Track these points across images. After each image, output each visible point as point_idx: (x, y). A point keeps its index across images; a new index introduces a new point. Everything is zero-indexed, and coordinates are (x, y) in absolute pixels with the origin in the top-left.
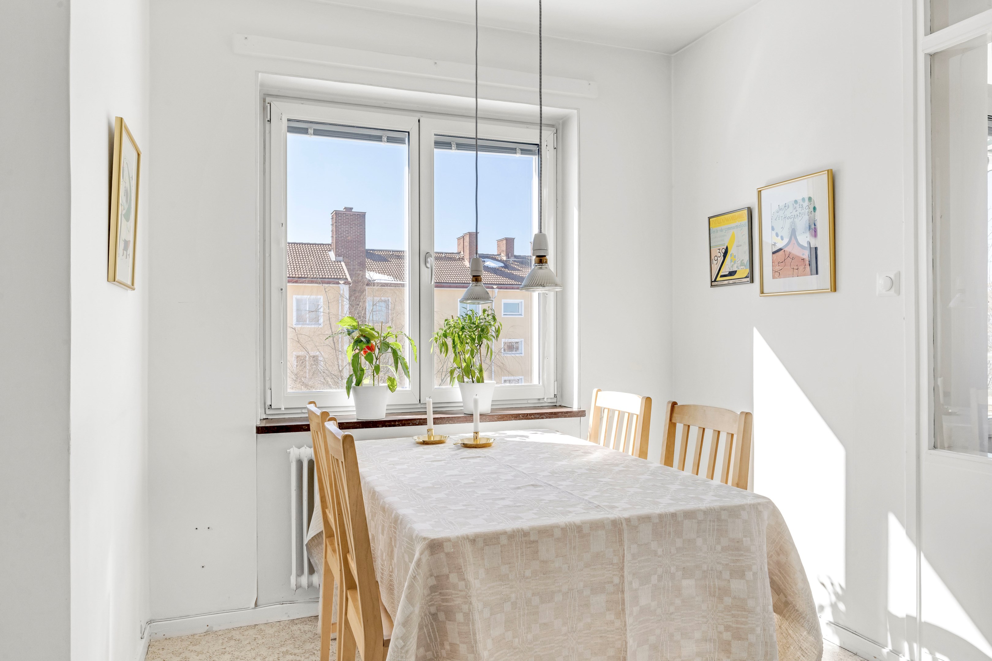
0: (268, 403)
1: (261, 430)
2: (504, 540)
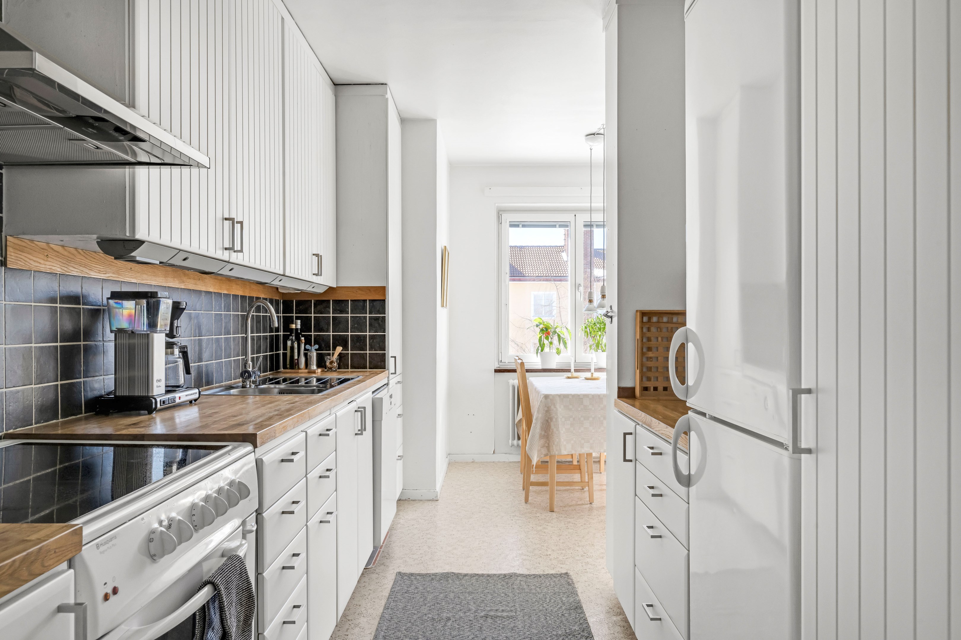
0: (500, 360)
1: (496, 371)
2: (570, 397)
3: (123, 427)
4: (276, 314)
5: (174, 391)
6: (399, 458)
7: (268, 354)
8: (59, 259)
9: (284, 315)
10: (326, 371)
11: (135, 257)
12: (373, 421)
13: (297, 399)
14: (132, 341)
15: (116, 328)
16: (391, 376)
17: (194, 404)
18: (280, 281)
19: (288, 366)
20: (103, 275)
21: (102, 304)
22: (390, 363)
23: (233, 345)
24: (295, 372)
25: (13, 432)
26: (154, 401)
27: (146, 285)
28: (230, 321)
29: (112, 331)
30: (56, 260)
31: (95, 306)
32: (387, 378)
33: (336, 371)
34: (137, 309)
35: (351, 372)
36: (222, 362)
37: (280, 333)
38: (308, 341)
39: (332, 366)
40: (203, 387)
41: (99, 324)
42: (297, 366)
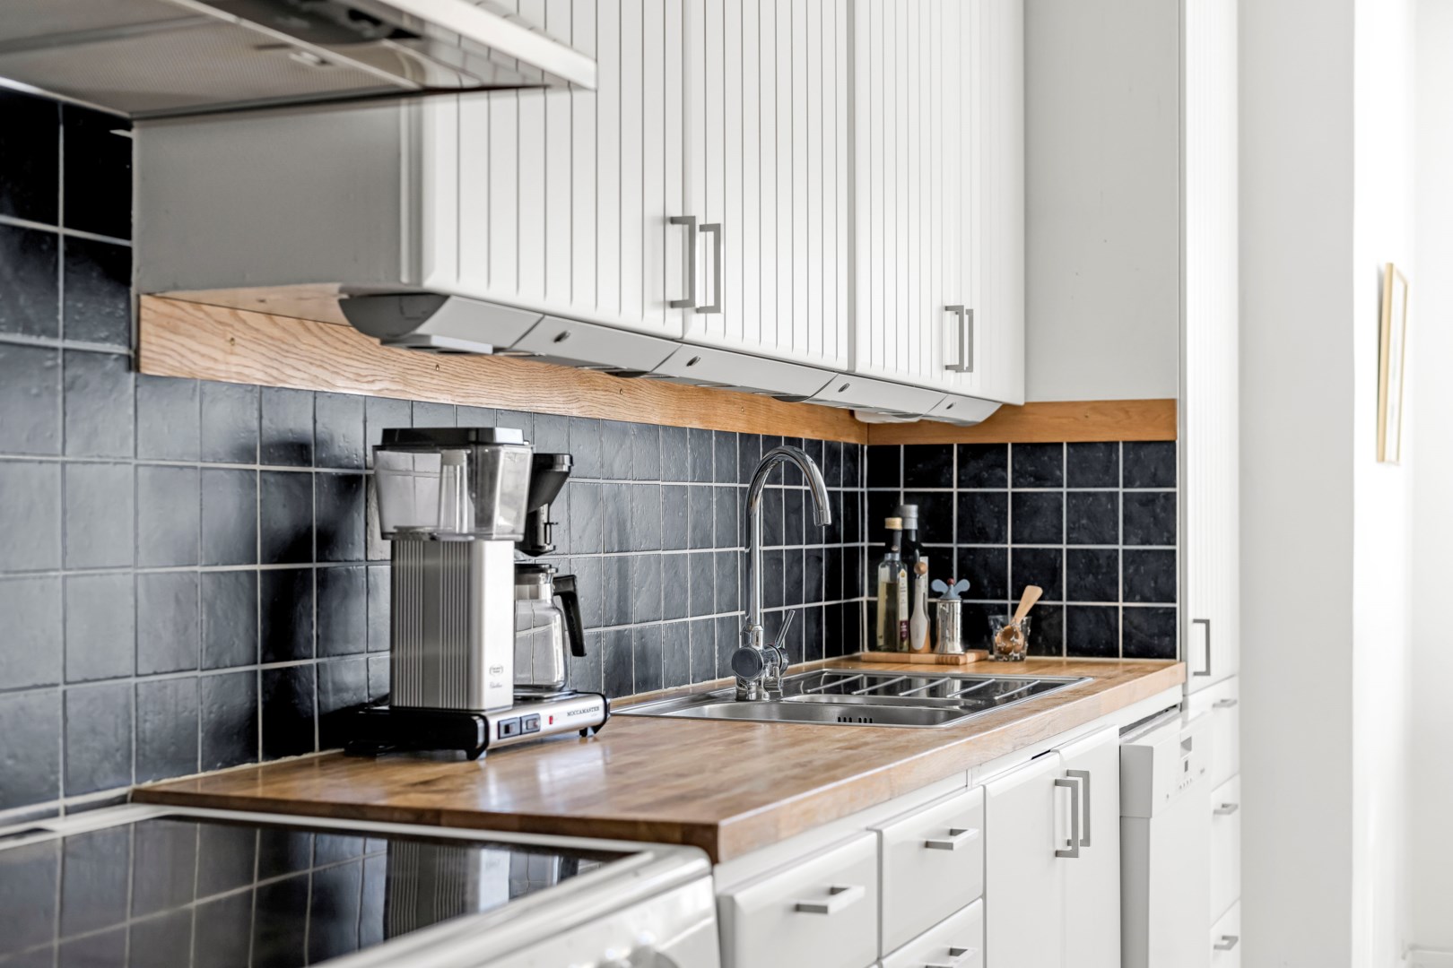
3: (398, 789)
4: (827, 485)
5: (538, 700)
6: (1225, 943)
7: (824, 604)
8: (261, 347)
9: (872, 489)
10: (992, 661)
11: (427, 337)
12: (1121, 817)
13: (871, 737)
14: (430, 562)
15: (395, 527)
16: (1194, 682)
17: (591, 739)
18: (841, 390)
19: (881, 642)
20: (366, 386)
21: (363, 462)
22: (1192, 639)
23: (718, 575)
24: (900, 660)
25: (153, 787)
26: (480, 724)
27: (478, 410)
28: (709, 506)
29: (384, 536)
30: (253, 351)
31: (347, 467)
32: (1180, 687)
33: (1022, 659)
34: (444, 475)
35: (1069, 664)
36: (686, 624)
37: (859, 544)
38: (940, 570)
39: (1009, 645)
40: (631, 693)
41: (356, 515)
42: (905, 643)
